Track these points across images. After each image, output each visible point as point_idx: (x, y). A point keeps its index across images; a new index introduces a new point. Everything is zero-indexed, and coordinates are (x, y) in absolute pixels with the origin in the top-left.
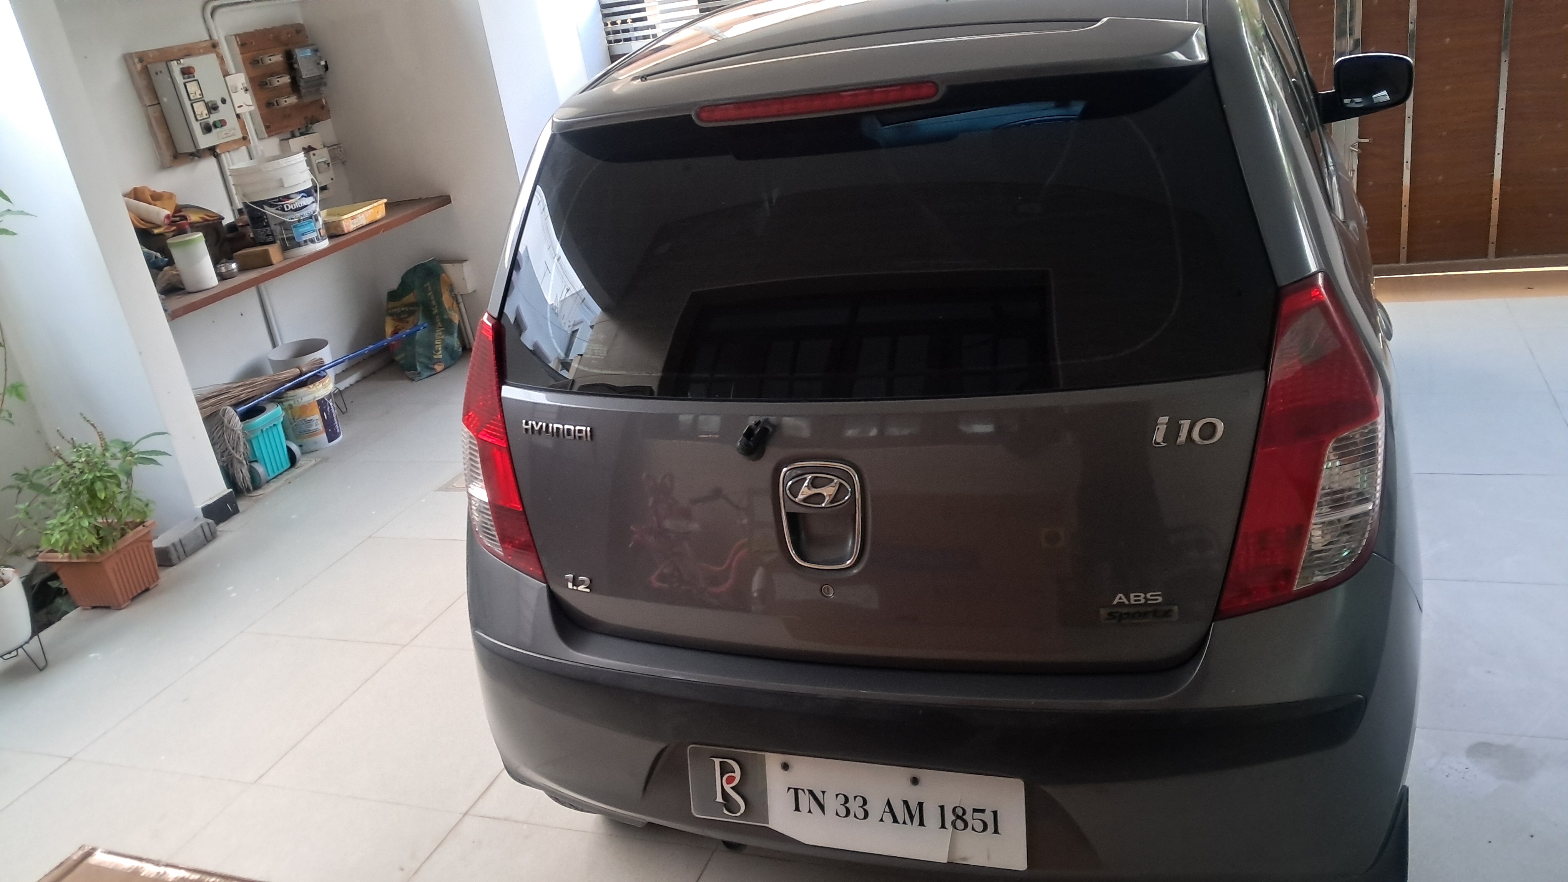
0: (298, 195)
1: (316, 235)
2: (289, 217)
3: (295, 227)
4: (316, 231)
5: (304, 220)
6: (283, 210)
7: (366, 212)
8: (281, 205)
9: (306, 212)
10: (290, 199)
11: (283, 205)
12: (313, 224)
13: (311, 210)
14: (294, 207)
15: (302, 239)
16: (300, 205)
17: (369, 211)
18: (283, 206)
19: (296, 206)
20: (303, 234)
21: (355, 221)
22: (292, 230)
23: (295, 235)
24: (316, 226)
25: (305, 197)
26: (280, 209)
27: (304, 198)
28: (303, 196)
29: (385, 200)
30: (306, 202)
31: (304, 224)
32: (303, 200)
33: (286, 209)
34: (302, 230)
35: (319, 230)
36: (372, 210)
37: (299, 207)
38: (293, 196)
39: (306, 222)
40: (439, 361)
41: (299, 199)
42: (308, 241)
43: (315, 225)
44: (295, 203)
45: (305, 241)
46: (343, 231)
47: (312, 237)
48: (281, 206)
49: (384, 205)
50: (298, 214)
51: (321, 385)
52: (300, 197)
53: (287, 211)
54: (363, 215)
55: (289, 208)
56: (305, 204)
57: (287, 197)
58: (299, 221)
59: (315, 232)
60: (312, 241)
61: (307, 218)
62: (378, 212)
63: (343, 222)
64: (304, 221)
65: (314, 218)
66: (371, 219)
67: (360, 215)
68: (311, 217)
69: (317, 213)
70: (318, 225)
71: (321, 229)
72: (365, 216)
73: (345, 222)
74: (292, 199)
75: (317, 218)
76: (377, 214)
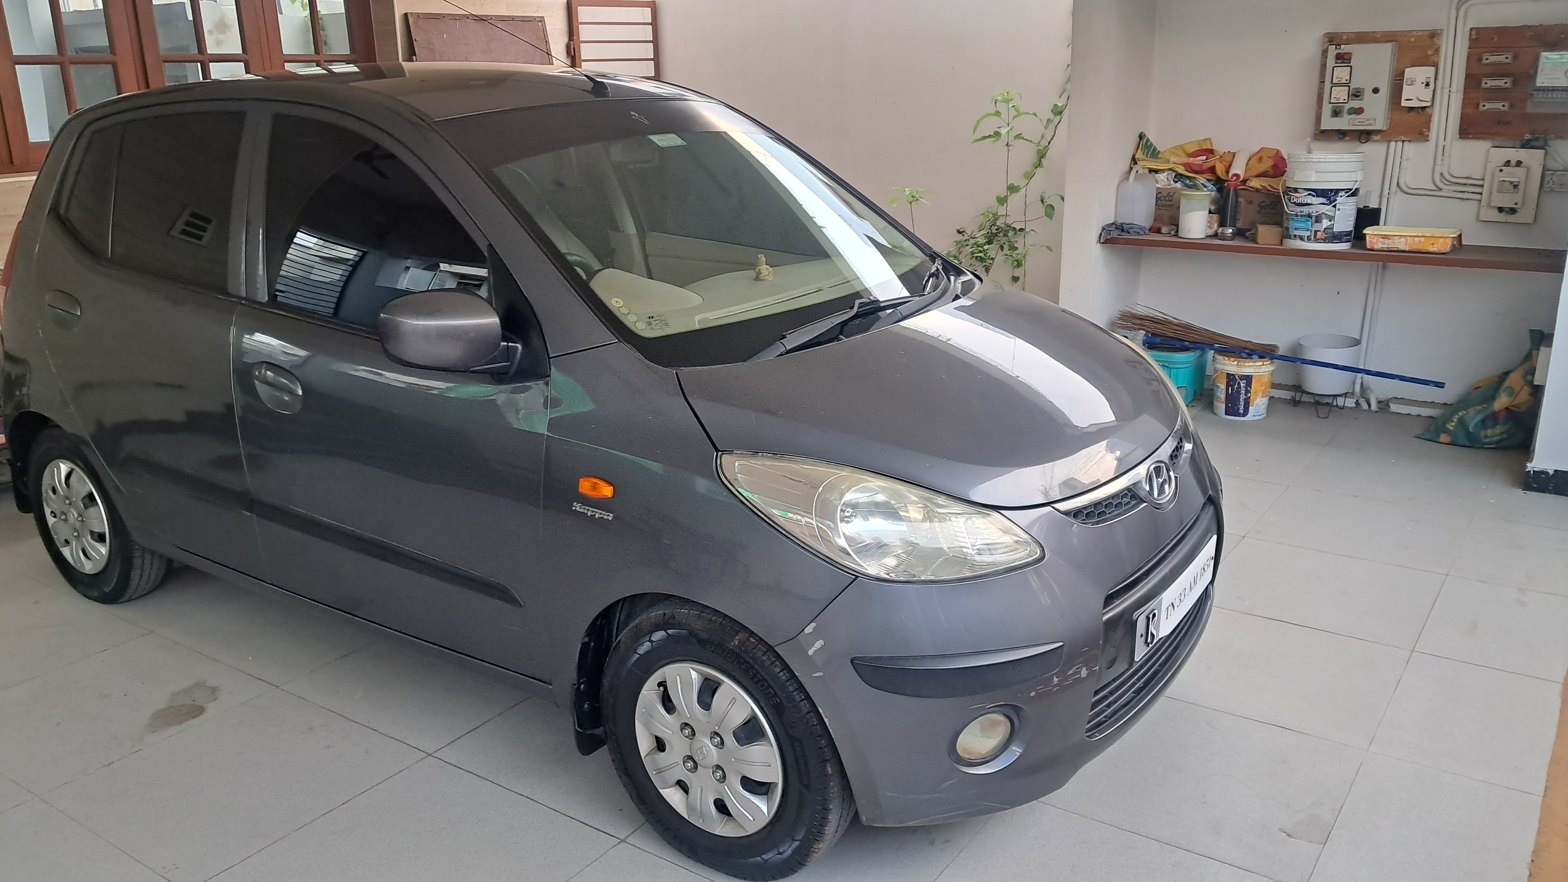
0: (1305, 191)
2: (1292, 209)
3: (1293, 219)
4: (1311, 231)
5: (1301, 216)
6: (1290, 200)
7: (1409, 238)
9: (1308, 210)
10: (1297, 192)
11: (1291, 195)
12: (1310, 223)
14: (1298, 201)
15: (1294, 233)
16: (1304, 201)
17: (1415, 238)
18: (1291, 197)
19: (1301, 200)
20: (1296, 229)
21: (1386, 241)
22: (1289, 221)
23: (1290, 227)
24: (1314, 227)
25: (1314, 196)
26: (1288, 198)
27: (1311, 196)
28: (1310, 194)
29: (1454, 238)
30: (1311, 201)
31: (1301, 220)
32: (1308, 198)
33: (1292, 201)
34: (1297, 225)
35: (1316, 232)
37: (1302, 203)
38: (1299, 191)
39: (1303, 219)
40: (1447, 432)
41: (1305, 196)
42: (1299, 237)
43: (1312, 225)
44: (1300, 198)
45: (1295, 236)
49: (1450, 241)
50: (1299, 209)
51: (1236, 363)
52: (1307, 194)
53: (1292, 203)
55: (1295, 201)
56: (1309, 202)
57: (1296, 190)
58: (1297, 215)
59: (1309, 232)
60: (1302, 238)
61: (1305, 216)
62: (1433, 244)
65: (1313, 218)
66: (1415, 247)
67: (1398, 237)
68: (1309, 216)
69: (1324, 216)
70: (1317, 227)
71: (1320, 231)
72: (1407, 241)
73: (1370, 238)
74: (1299, 193)
75: (1318, 219)
76: (1431, 246)
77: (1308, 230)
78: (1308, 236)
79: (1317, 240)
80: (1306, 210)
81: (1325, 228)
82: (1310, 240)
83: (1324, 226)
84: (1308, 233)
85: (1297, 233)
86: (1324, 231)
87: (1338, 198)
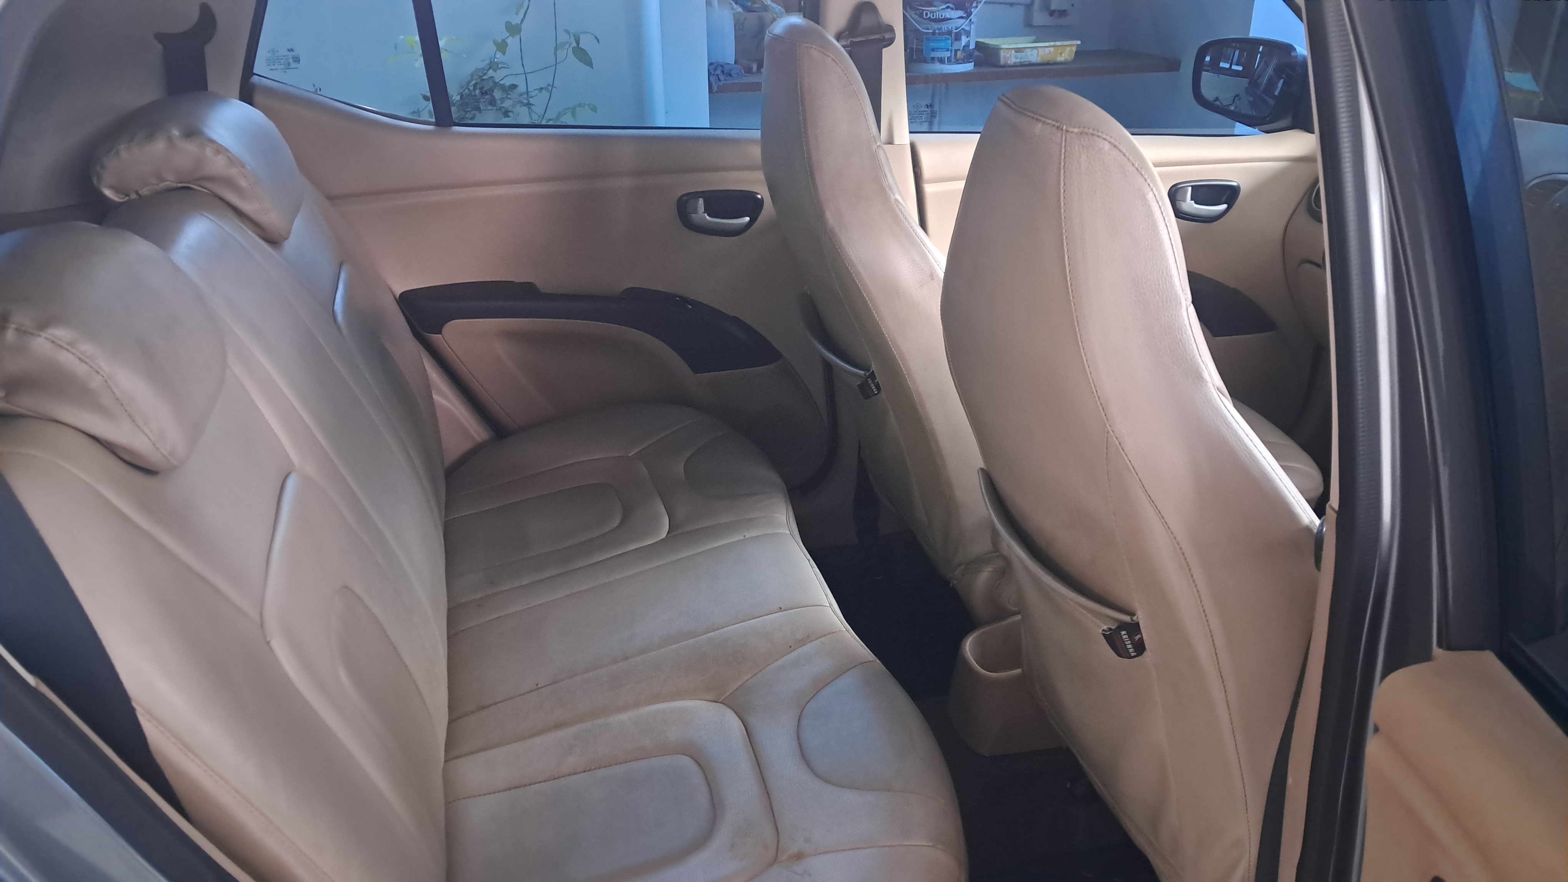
0: (943, 4)
1: (949, 56)
2: (925, 26)
3: (928, 39)
4: (951, 51)
6: (921, 16)
7: (1040, 49)
8: (921, 9)
9: (946, 26)
11: (923, 10)
12: (949, 41)
13: (953, 25)
14: (933, 16)
15: (930, 55)
16: (942, 16)
17: (1047, 49)
18: (923, 12)
19: (937, 15)
20: (933, 50)
21: (1019, 55)
22: (923, 42)
23: (925, 48)
24: (953, 45)
25: (952, 9)
26: (919, 14)
27: (949, 10)
28: (948, 7)
29: (1079, 42)
30: (950, 14)
31: (938, 39)
32: (946, 12)
33: (924, 17)
34: (933, 45)
35: (956, 51)
36: (1052, 49)
37: (940, 18)
38: (935, 4)
39: (941, 37)
41: (942, 9)
42: (936, 60)
43: (951, 44)
44: (936, 12)
45: (933, 59)
46: (999, 61)
47: (943, 56)
48: (921, 11)
49: (1074, 49)
50: (936, 26)
52: (944, 7)
53: (924, 19)
54: (1035, 51)
55: (929, 16)
56: (948, 16)
57: (930, 3)
58: (934, 33)
59: (950, 53)
60: (941, 61)
61: (943, 34)
62: (1061, 53)
63: (1002, 51)
64: (939, 35)
65: (953, 35)
66: (1046, 59)
67: (1030, 49)
68: (949, 33)
69: (962, 31)
70: (957, 45)
71: (959, 50)
72: (1038, 54)
73: (1004, 52)
74: (935, 7)
75: (958, 38)
76: (1059, 55)
77: (948, 50)
78: (948, 58)
79: (957, 62)
80: (945, 26)
81: (964, 46)
82: (950, 61)
83: (963, 44)
84: (948, 54)
85: (933, 54)
86: (963, 49)
87: (973, 10)
